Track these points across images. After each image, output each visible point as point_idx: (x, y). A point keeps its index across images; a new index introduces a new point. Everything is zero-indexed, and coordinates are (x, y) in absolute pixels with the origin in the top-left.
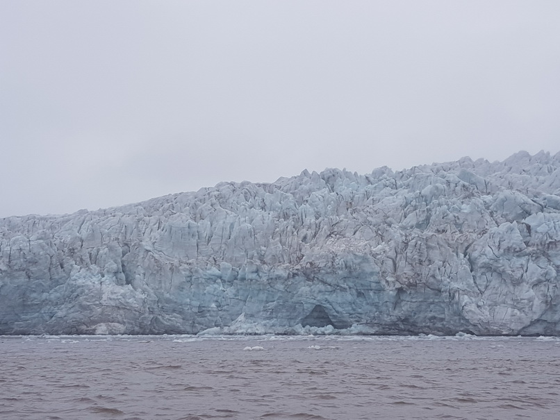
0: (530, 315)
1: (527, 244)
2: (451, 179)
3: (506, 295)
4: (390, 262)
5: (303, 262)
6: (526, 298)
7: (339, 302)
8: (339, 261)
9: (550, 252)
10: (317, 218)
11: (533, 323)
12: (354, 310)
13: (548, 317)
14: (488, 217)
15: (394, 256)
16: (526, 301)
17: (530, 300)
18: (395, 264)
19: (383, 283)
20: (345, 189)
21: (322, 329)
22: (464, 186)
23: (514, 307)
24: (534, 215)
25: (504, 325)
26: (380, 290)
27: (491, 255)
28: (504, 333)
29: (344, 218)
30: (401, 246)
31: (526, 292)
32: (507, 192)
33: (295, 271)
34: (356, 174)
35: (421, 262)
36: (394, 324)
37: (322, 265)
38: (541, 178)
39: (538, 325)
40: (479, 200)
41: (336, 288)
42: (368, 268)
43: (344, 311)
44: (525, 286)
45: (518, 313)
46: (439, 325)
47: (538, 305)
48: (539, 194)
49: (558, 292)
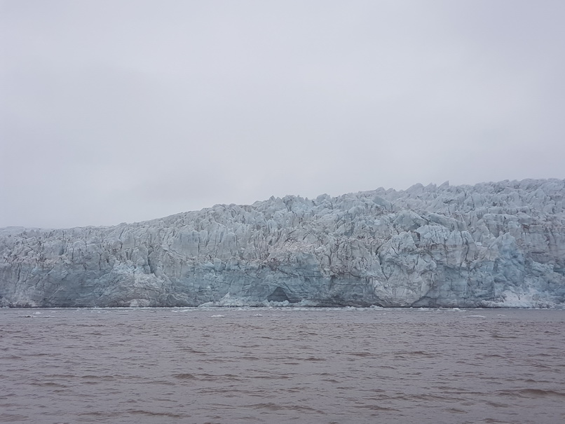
0: (419, 293)
1: (417, 246)
2: (368, 203)
3: (403, 280)
4: (327, 258)
5: (269, 258)
6: (417, 282)
7: (293, 285)
8: (293, 258)
9: (433, 251)
10: (279, 229)
11: (421, 299)
12: (303, 290)
13: (431, 295)
14: (392, 228)
15: (329, 255)
16: (416, 284)
17: (419, 283)
18: (330, 259)
19: (322, 272)
20: (298, 209)
21: (282, 303)
22: (377, 207)
23: (409, 288)
24: (422, 226)
25: (402, 300)
26: (321, 277)
27: (393, 253)
28: (402, 305)
29: (298, 229)
30: (334, 247)
31: (416, 278)
32: (405, 212)
33: (263, 264)
34: (306, 198)
35: (347, 258)
36: (330, 300)
37: (281, 260)
38: (429, 202)
39: (424, 300)
40: (386, 217)
41: (291, 275)
42: (312, 263)
43: (296, 291)
44: (416, 274)
45: (411, 292)
46: (359, 300)
47: (424, 287)
48: (426, 212)
49: (437, 278)
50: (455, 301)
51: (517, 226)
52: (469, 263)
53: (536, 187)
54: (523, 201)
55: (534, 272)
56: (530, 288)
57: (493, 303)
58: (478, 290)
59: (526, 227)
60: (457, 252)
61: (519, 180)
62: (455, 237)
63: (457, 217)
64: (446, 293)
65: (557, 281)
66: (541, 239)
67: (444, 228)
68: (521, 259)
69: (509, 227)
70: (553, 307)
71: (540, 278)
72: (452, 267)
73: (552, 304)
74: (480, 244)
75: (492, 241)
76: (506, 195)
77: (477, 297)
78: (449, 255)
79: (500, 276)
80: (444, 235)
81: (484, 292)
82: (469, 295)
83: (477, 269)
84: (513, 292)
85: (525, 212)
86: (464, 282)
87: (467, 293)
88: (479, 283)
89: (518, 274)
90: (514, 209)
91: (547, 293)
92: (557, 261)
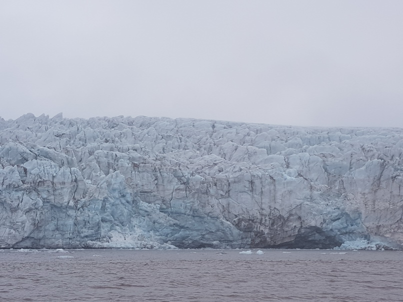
0: (22, 233)
1: (23, 182)
3: (6, 219)
6: (21, 221)
9: (39, 188)
11: (23, 240)
13: (35, 235)
16: (20, 223)
17: (23, 223)
23: (11, 228)
24: (30, 161)
25: (2, 241)
28: (2, 247)
31: (21, 217)
32: (11, 144)
38: (39, 134)
39: (27, 241)
44: (20, 213)
45: (14, 232)
47: (28, 227)
48: (35, 146)
49: (43, 217)
50: (60, 242)
51: (127, 164)
52: (77, 202)
53: (149, 125)
54: (136, 138)
55: (141, 211)
56: (136, 229)
57: (98, 244)
58: (84, 230)
59: (135, 166)
60: (65, 190)
61: (133, 117)
62: (64, 174)
63: (67, 152)
64: (51, 233)
65: (161, 221)
66: (150, 178)
67: (53, 163)
68: (130, 199)
69: (120, 165)
70: (157, 247)
71: (146, 218)
72: (59, 205)
73: (156, 245)
74: (90, 182)
75: (101, 180)
76: (119, 132)
77: (83, 238)
78: (57, 193)
79: (108, 216)
80: (52, 171)
81: (90, 232)
82: (75, 236)
83: (85, 208)
84: (119, 232)
85: (136, 151)
86: (71, 222)
87: (73, 233)
88: (85, 222)
89: (125, 214)
90: (125, 147)
91: (152, 233)
92: (163, 201)
